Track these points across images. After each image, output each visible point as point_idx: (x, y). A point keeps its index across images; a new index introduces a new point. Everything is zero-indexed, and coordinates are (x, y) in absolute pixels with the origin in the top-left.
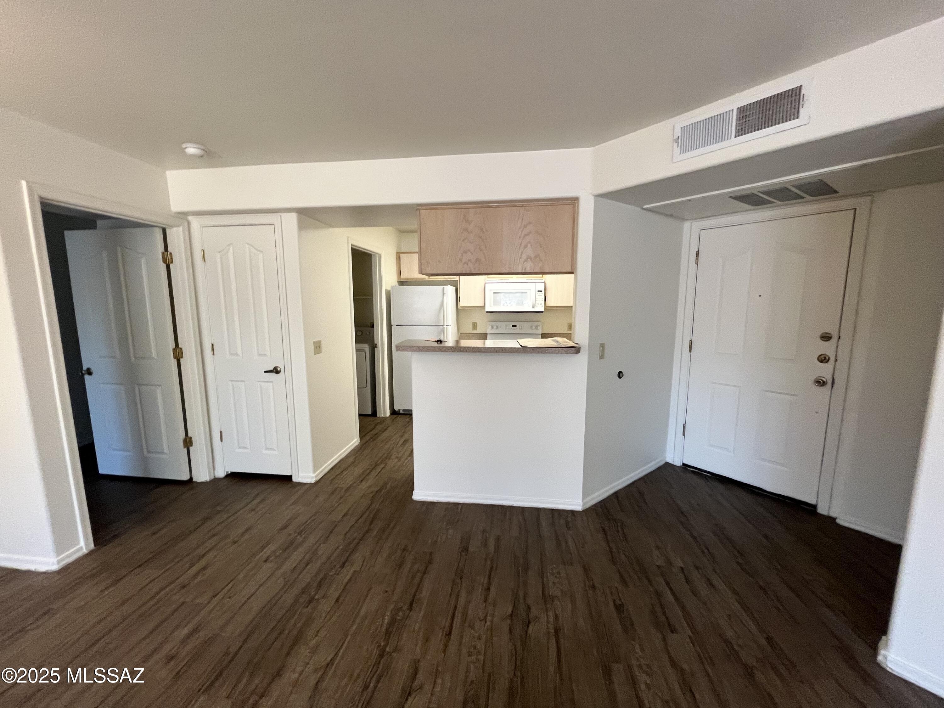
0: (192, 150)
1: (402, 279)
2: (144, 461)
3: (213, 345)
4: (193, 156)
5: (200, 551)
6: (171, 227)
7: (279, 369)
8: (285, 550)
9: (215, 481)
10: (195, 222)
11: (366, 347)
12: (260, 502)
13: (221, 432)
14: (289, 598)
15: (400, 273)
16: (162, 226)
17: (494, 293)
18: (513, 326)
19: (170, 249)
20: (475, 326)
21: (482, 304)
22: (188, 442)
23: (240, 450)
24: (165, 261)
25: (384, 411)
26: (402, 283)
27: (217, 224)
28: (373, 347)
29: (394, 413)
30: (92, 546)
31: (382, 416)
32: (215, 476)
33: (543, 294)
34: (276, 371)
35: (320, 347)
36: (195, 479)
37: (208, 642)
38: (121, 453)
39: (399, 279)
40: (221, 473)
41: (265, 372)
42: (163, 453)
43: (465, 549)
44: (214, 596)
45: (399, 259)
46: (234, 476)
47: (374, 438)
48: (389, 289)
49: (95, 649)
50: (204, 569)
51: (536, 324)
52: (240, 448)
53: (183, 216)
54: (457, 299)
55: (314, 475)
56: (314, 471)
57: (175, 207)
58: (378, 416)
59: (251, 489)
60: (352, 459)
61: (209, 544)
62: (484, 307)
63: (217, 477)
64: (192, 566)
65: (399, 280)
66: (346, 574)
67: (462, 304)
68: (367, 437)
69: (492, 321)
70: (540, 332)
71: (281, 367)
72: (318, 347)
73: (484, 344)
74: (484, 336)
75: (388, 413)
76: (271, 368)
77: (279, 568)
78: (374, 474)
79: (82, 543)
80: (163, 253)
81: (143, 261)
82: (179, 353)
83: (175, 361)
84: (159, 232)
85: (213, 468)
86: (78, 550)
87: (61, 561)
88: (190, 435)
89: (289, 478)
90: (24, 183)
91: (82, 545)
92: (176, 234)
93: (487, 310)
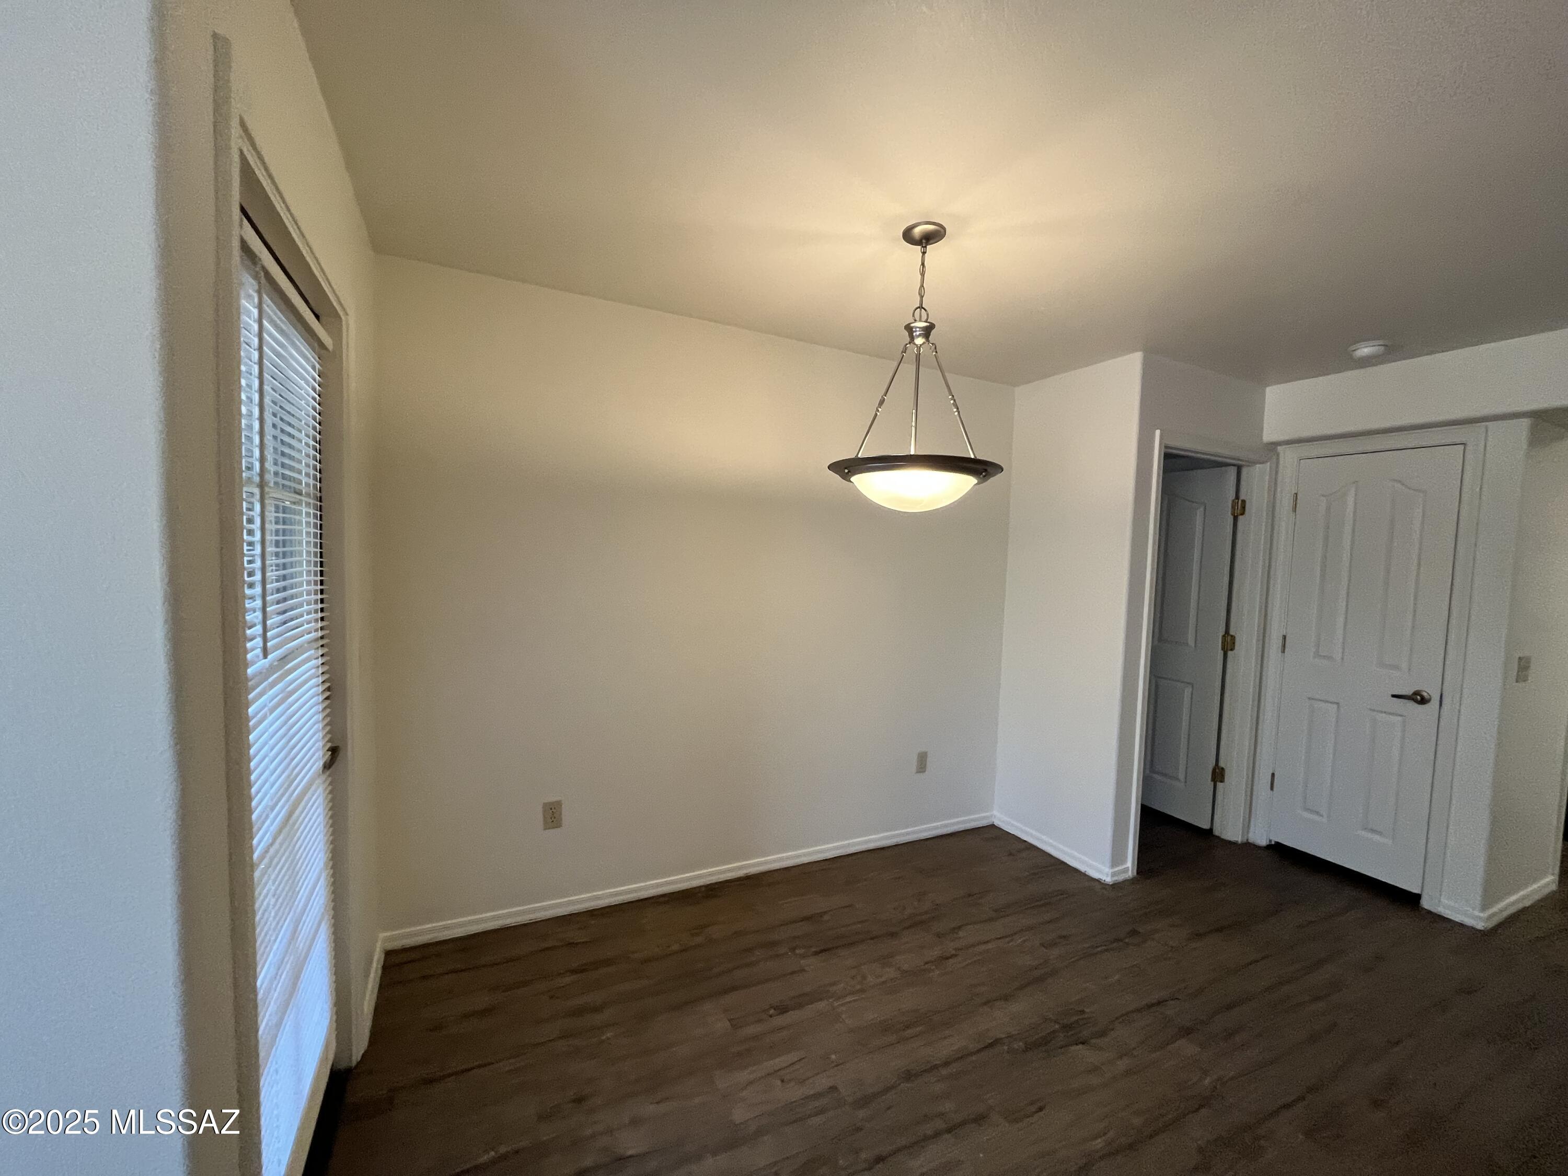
0: (1366, 350)
3: (1284, 637)
6: (1253, 463)
7: (1426, 696)
9: (1248, 847)
10: (1288, 456)
13: (1273, 775)
19: (1243, 498)
23: (1306, 815)
24: (1232, 511)
30: (1135, 874)
32: (1247, 840)
34: (1419, 699)
35: (1528, 669)
36: (1217, 832)
40: (1260, 838)
42: (1177, 779)
46: (1278, 849)
52: (1307, 810)
53: (1274, 447)
56: (1482, 906)
57: (1269, 435)
63: (1251, 841)
71: (1433, 694)
72: (1525, 669)
76: (1408, 692)
80: (1233, 501)
81: (1200, 512)
82: (1229, 643)
83: (1220, 654)
84: (1232, 472)
85: (1247, 827)
86: (1126, 870)
87: (1113, 875)
88: (1222, 764)
89: (1412, 900)
90: (1158, 432)
91: (1129, 866)
92: (1257, 474)
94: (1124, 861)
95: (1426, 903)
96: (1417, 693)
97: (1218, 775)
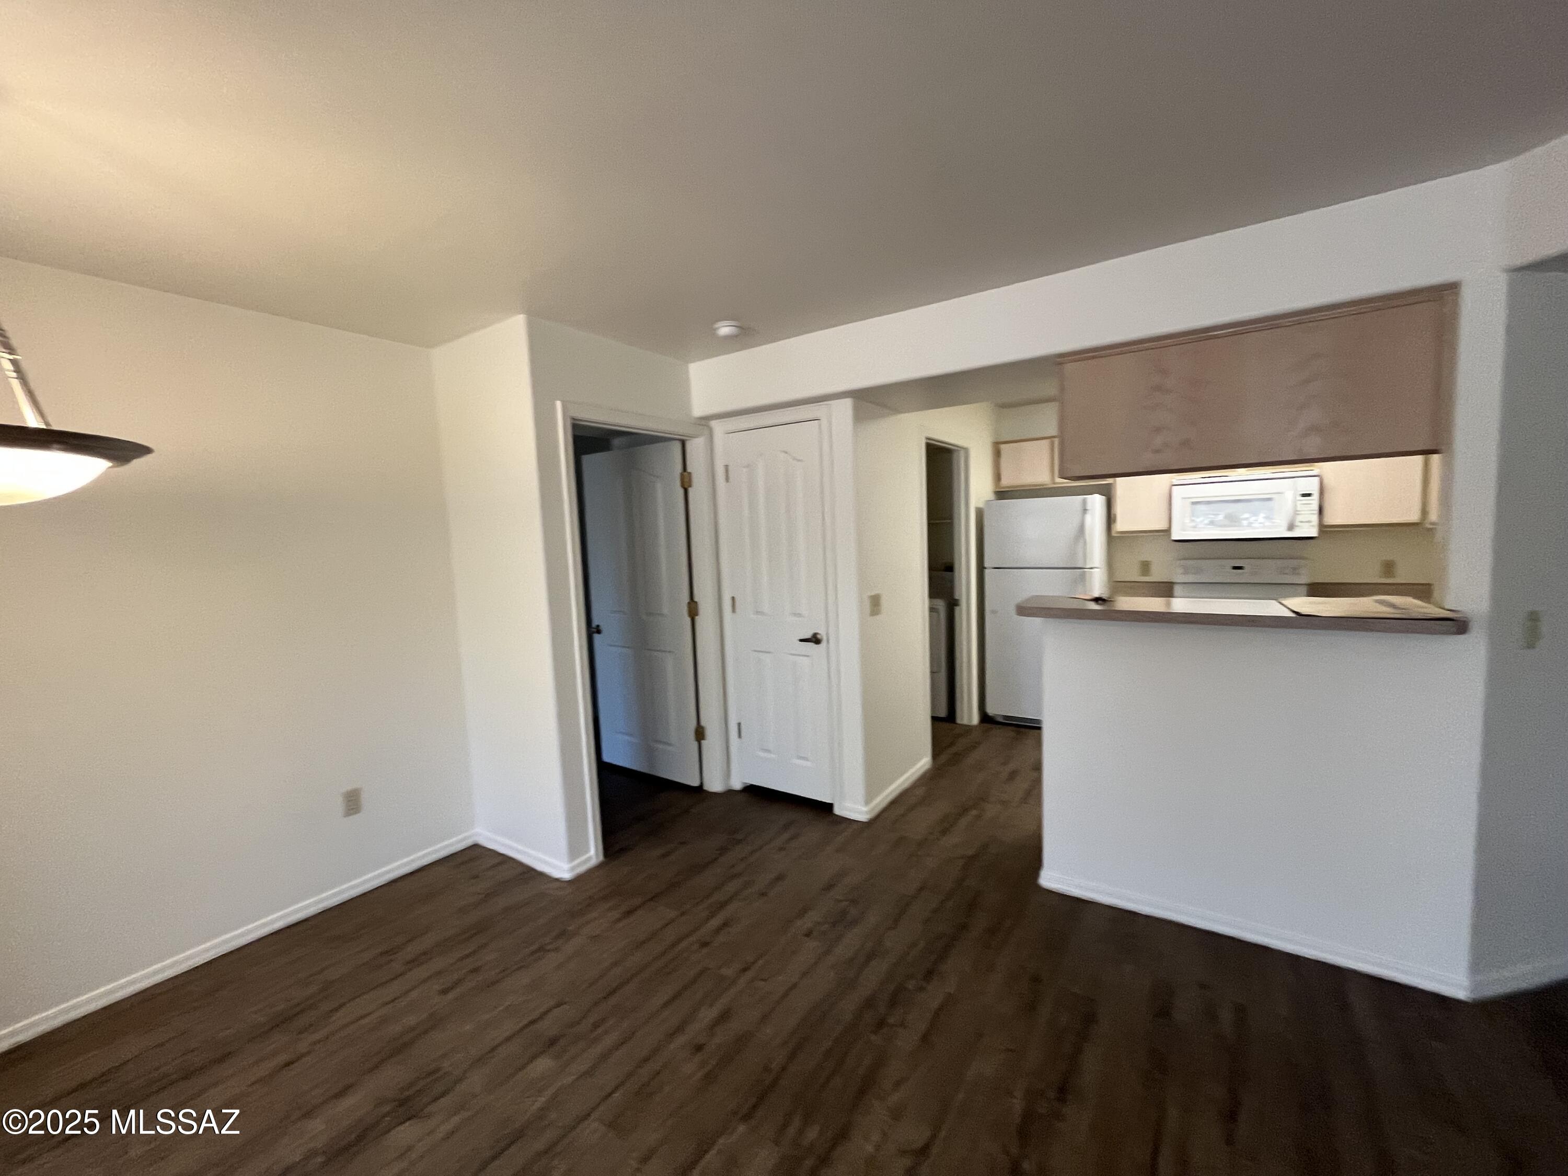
0: (725, 329)
1: (1003, 488)
2: (649, 752)
3: (734, 598)
4: (727, 338)
5: (719, 897)
6: (692, 437)
7: (819, 636)
8: (834, 924)
9: (730, 793)
10: (718, 427)
11: (941, 604)
12: (791, 839)
13: (739, 724)
14: (848, 1007)
15: (998, 477)
16: (680, 437)
17: (1194, 503)
18: (1235, 568)
19: (689, 470)
20: (1145, 567)
21: (1162, 526)
22: (700, 734)
23: (762, 754)
24: (682, 485)
25: (969, 715)
26: (1002, 494)
27: (752, 426)
28: (952, 604)
29: (985, 718)
30: (601, 858)
31: (965, 722)
32: (728, 788)
33: (1314, 502)
34: (815, 639)
35: (879, 603)
36: (705, 787)
37: (742, 1041)
38: (627, 738)
39: (996, 488)
40: (736, 785)
41: (801, 640)
43: (1163, 1012)
44: (745, 970)
45: (997, 454)
46: (753, 791)
47: (957, 758)
48: (981, 505)
49: (613, 1000)
50: (725, 924)
51: (1295, 563)
52: (762, 750)
53: (705, 421)
54: (1110, 519)
55: (865, 809)
56: (867, 803)
57: (699, 409)
58: (959, 721)
60: (920, 792)
61: (731, 887)
62: (1168, 531)
63: (731, 788)
64: (712, 915)
65: (997, 490)
66: (934, 996)
67: (1121, 525)
68: (943, 758)
69: (1185, 559)
70: (1304, 579)
71: (823, 634)
72: (875, 603)
73: (1168, 604)
74: (1166, 590)
75: (975, 720)
76: (808, 635)
77: (828, 952)
78: (964, 822)
79: (592, 852)
80: (681, 475)
81: (659, 486)
82: (694, 607)
83: (689, 620)
84: (677, 447)
85: (728, 774)
86: (589, 859)
87: (573, 869)
88: (703, 723)
89: (828, 807)
90: (559, 404)
91: (593, 853)
92: (696, 447)
93: (1175, 536)
94: (588, 851)
95: (837, 811)
96: (815, 635)
97: (703, 733)
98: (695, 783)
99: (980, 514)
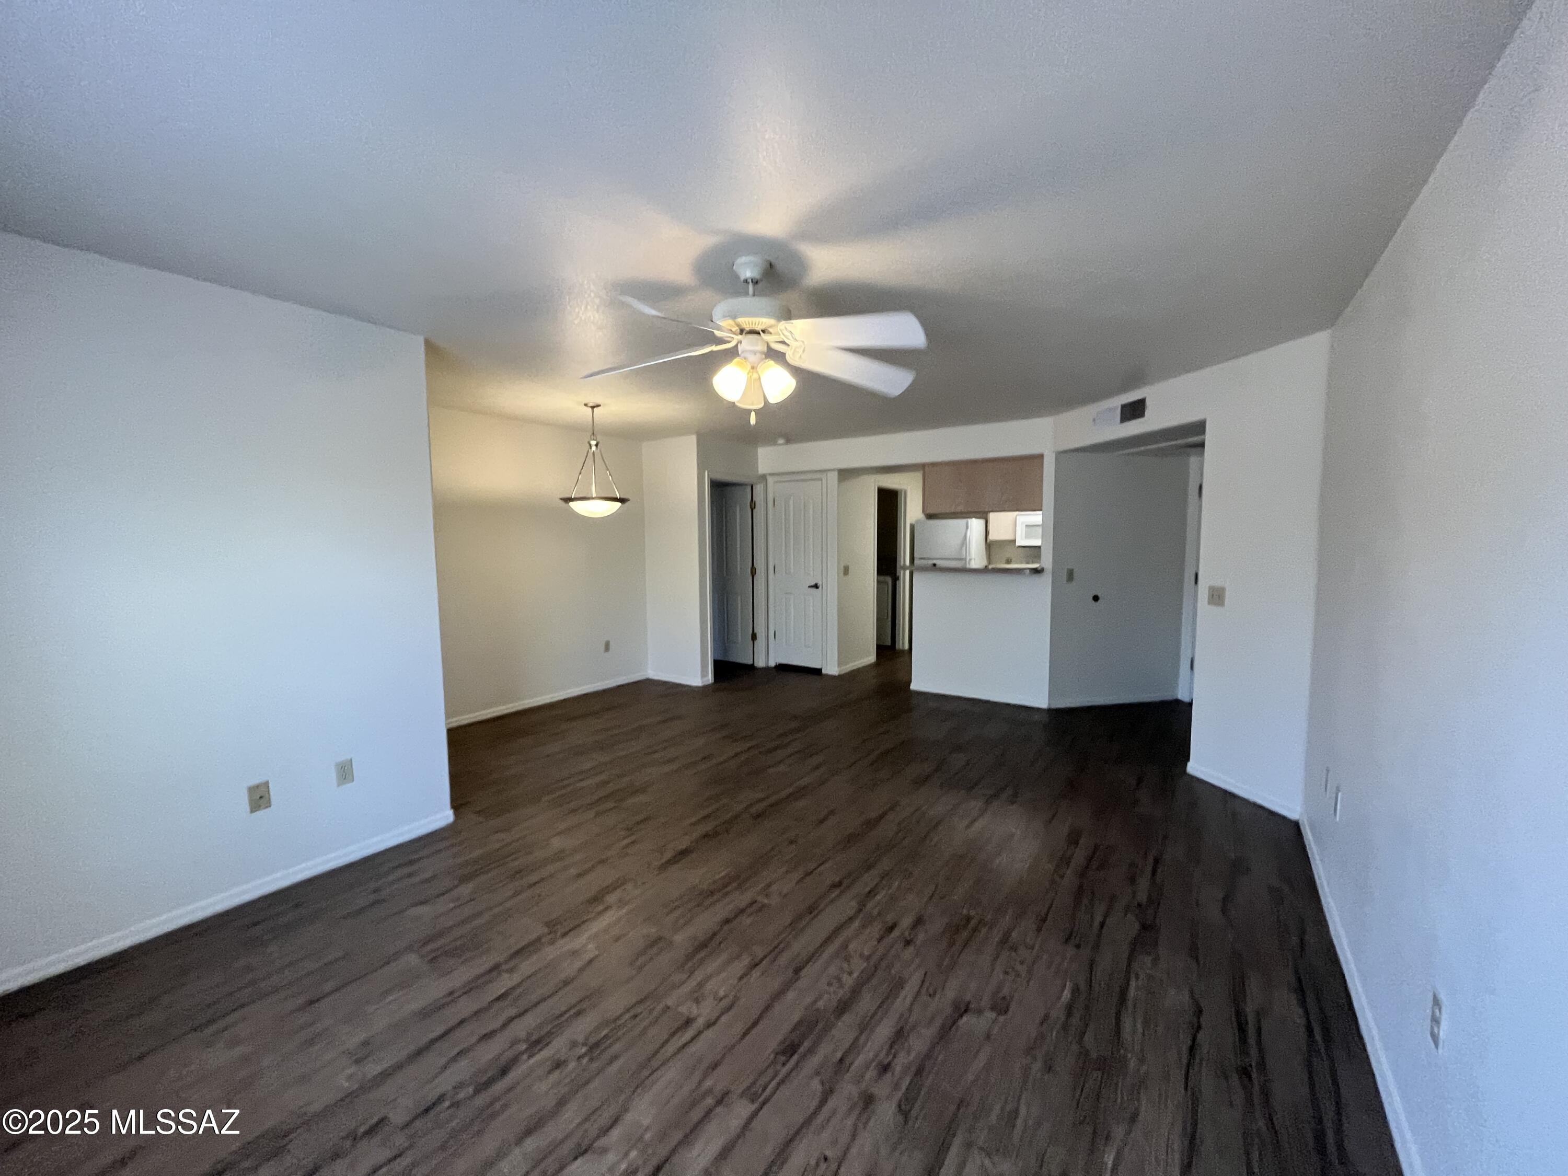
0: (781, 441)
1: (928, 513)
3: (774, 566)
6: (757, 485)
7: (818, 585)
9: (767, 669)
10: (770, 480)
13: (775, 633)
16: (751, 485)
19: (754, 498)
24: (751, 507)
25: (903, 642)
26: (927, 516)
28: (895, 579)
30: (713, 681)
31: (901, 647)
32: (768, 665)
34: (816, 586)
35: (848, 570)
36: (755, 665)
40: (772, 664)
41: (809, 587)
42: (738, 643)
46: (781, 668)
48: (914, 522)
52: (786, 645)
53: (764, 477)
54: (987, 533)
55: (839, 672)
56: (839, 670)
57: (760, 471)
58: (897, 647)
59: (792, 679)
62: (1014, 541)
63: (770, 665)
65: (925, 514)
67: (992, 537)
71: (820, 583)
72: (846, 570)
75: (906, 645)
76: (813, 584)
78: (882, 676)
80: (750, 503)
81: (740, 509)
82: (753, 572)
83: (751, 578)
84: (748, 490)
85: (767, 659)
86: (708, 680)
87: (701, 684)
88: (756, 632)
89: (819, 672)
91: (710, 678)
92: (759, 489)
93: (1018, 544)
94: (707, 676)
95: (824, 672)
96: (815, 584)
97: (754, 637)
98: (750, 662)
99: (912, 528)
